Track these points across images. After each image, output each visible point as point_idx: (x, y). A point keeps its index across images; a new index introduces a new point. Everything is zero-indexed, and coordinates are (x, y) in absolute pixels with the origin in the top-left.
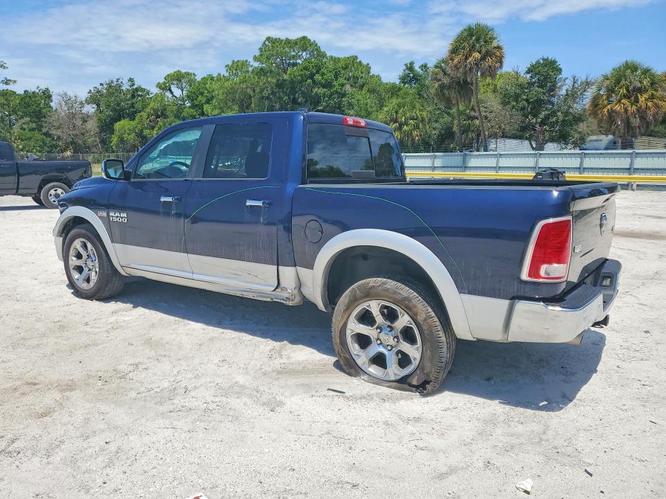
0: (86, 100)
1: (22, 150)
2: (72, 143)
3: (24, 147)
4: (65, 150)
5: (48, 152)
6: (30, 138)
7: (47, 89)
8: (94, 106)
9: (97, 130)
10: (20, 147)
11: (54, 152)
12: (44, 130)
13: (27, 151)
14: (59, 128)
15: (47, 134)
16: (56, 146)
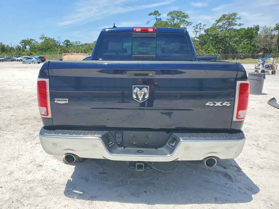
0: (274, 29)
1: (241, 53)
2: (264, 49)
3: (242, 52)
4: (260, 52)
5: (252, 53)
6: (245, 48)
7: (258, 25)
8: (277, 31)
9: (277, 42)
10: (241, 51)
11: (255, 53)
12: (252, 44)
13: (243, 53)
14: (259, 42)
15: (253, 46)
16: (255, 51)
